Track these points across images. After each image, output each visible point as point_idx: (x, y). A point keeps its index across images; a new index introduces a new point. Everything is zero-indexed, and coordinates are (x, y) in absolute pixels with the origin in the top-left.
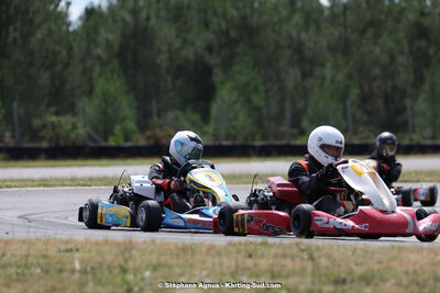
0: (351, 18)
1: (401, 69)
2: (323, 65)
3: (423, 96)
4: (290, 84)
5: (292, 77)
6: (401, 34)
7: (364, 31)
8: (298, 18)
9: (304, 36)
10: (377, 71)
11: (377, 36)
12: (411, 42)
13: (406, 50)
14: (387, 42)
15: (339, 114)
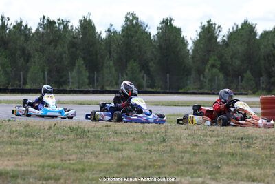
0: (45, 38)
1: (64, 59)
2: (34, 57)
3: (75, 70)
4: (20, 65)
5: (21, 61)
6: (65, 45)
7: (50, 44)
8: (22, 38)
9: (25, 45)
10: (56, 60)
11: (55, 46)
12: (69, 49)
13: (67, 52)
14: (59, 48)
15: (41, 77)
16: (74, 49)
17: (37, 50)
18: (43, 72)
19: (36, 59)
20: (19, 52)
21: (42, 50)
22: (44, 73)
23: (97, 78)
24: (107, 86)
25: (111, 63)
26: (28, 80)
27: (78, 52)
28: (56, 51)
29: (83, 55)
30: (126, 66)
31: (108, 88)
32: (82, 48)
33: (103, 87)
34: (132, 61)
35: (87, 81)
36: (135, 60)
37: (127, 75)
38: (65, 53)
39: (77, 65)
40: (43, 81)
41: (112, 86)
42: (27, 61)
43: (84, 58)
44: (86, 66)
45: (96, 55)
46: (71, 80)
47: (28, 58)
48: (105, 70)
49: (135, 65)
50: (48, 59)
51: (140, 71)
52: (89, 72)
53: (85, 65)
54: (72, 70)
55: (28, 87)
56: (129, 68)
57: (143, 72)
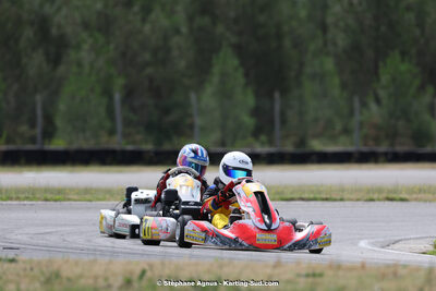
16: (205, 21)
17: (86, 26)
18: (107, 93)
19: (85, 55)
20: (28, 33)
21: (105, 25)
22: (111, 98)
23: (283, 114)
24: (317, 136)
25: (329, 64)
26: (59, 122)
27: (220, 29)
28: (147, 28)
29: (234, 40)
30: (376, 73)
31: (317, 145)
32: (232, 14)
33: (302, 142)
34: (395, 56)
35: (249, 121)
36: (403, 54)
37: (378, 101)
38: (177, 31)
39: (216, 70)
40: (108, 124)
41: (333, 139)
42: (55, 60)
43: (239, 49)
44: (246, 75)
45: (279, 36)
46: (198, 121)
47: (56, 48)
48: (309, 87)
49: (404, 67)
50: (124, 54)
51: (422, 88)
52: (257, 95)
53: (241, 71)
54: (200, 86)
55: (58, 144)
56: (385, 78)
57: (430, 90)
